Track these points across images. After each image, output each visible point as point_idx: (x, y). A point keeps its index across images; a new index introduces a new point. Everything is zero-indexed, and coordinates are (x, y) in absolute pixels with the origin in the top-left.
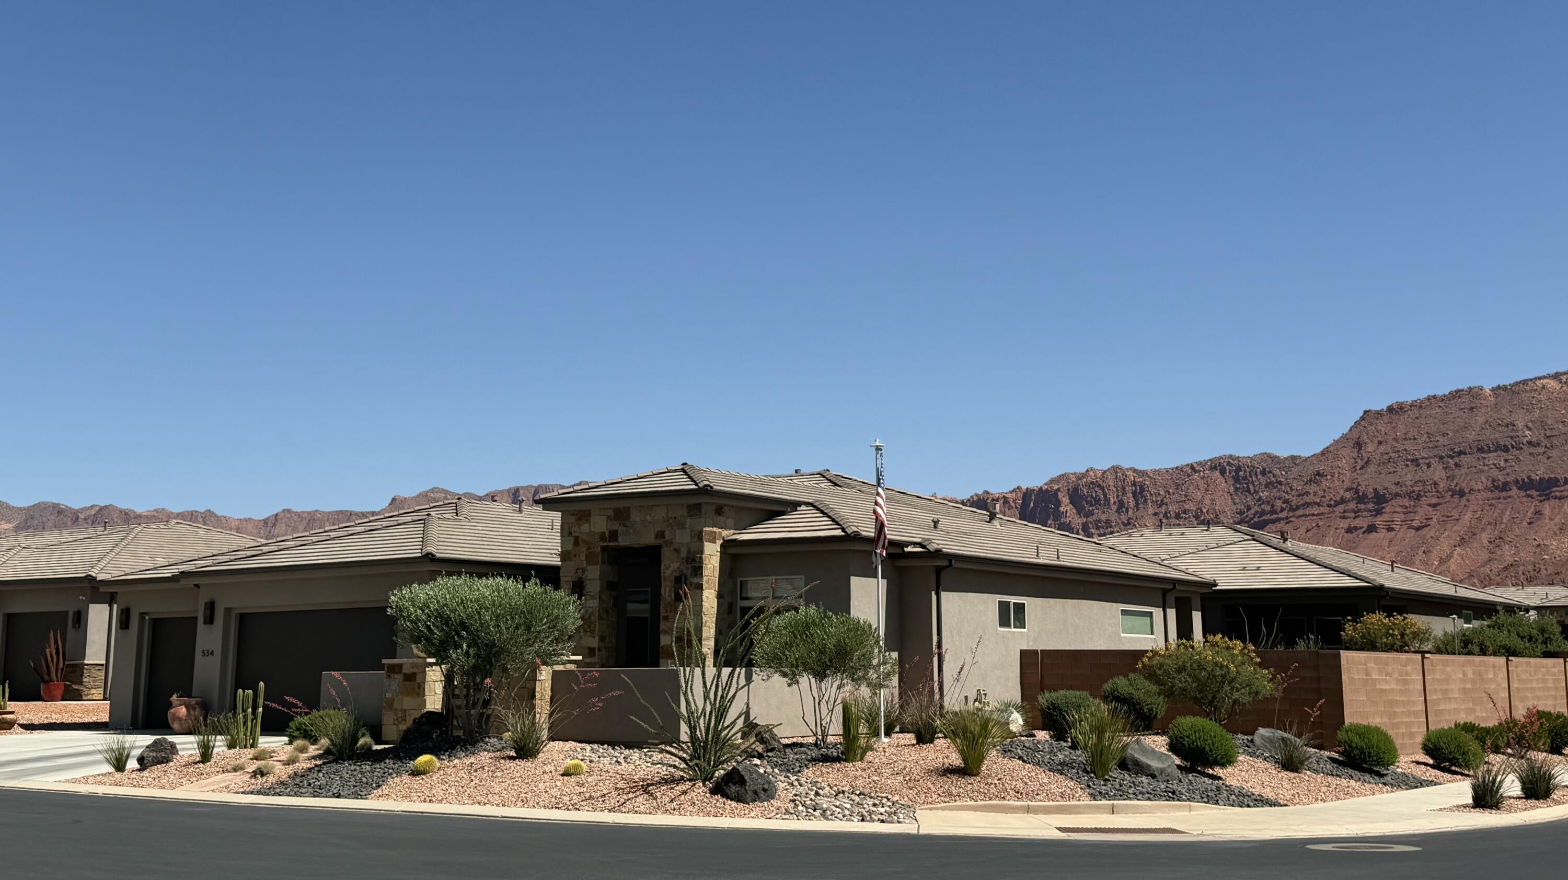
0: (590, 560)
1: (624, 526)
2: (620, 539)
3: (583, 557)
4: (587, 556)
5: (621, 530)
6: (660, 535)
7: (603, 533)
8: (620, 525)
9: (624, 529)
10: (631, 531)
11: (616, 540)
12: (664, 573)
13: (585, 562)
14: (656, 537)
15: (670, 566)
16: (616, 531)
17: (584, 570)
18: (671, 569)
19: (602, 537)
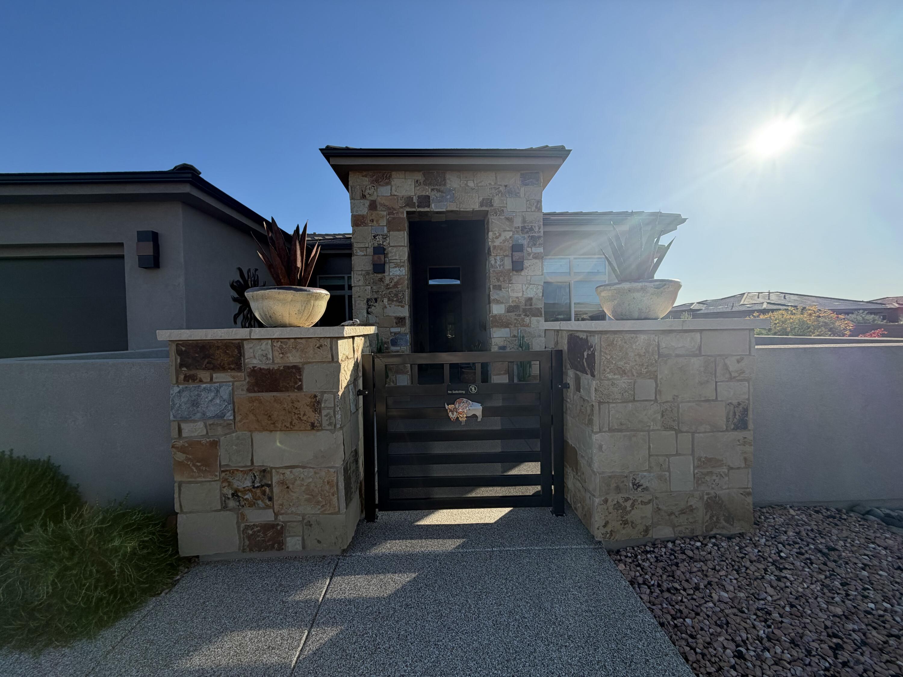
0: (392, 225)
1: (438, 191)
2: (433, 206)
3: (384, 222)
4: (389, 222)
5: (433, 195)
6: (488, 202)
7: (410, 198)
8: (432, 190)
9: (438, 194)
10: (449, 197)
11: (429, 206)
12: (493, 242)
13: (385, 228)
14: (481, 205)
15: (500, 235)
16: (429, 197)
17: (385, 237)
18: (502, 238)
19: (409, 201)
